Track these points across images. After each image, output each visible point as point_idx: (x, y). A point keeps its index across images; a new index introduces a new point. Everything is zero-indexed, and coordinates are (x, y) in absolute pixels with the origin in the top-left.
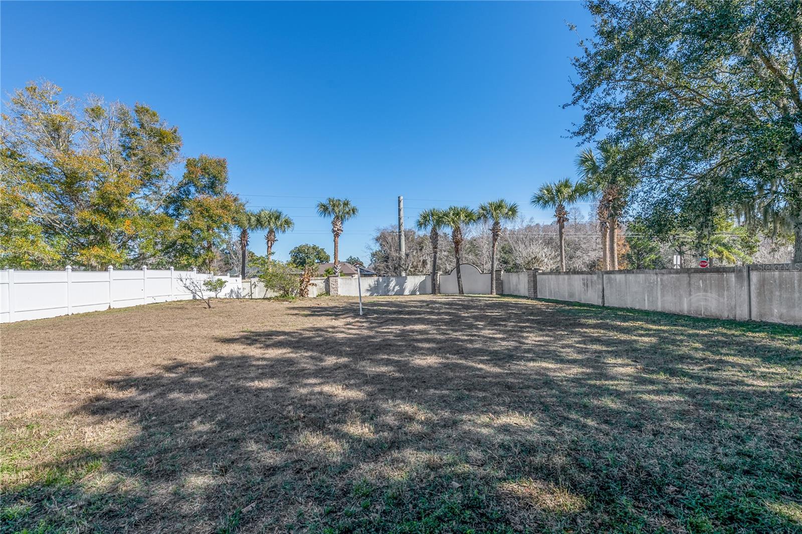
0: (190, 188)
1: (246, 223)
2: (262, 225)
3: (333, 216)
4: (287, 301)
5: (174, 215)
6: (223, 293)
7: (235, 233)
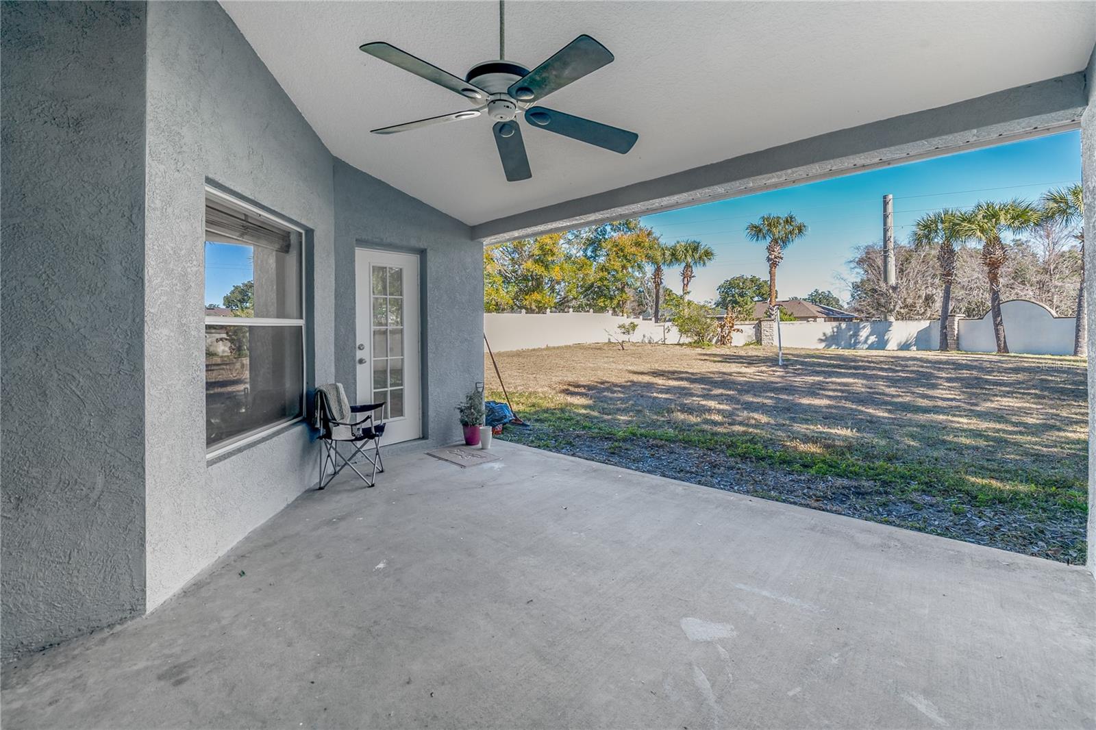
0: (606, 227)
1: (660, 258)
2: (677, 260)
3: (769, 240)
4: (701, 348)
5: (592, 257)
6: (636, 337)
7: (649, 269)
